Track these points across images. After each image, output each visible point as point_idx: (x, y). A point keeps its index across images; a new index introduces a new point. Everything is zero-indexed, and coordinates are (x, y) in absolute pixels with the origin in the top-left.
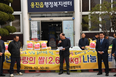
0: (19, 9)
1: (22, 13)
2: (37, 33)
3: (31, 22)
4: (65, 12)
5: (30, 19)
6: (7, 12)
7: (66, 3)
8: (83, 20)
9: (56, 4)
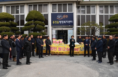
1: (48, 26)
2: (55, 36)
4: (69, 26)
6: (42, 26)
7: (70, 22)
8: (78, 29)
9: (65, 22)
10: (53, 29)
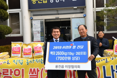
0: (18, 6)
1: (22, 11)
3: (33, 21)
4: (74, 7)
5: (31, 18)
10: (34, 18)
